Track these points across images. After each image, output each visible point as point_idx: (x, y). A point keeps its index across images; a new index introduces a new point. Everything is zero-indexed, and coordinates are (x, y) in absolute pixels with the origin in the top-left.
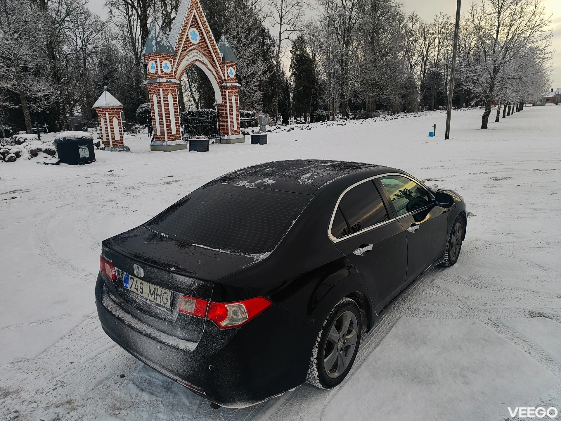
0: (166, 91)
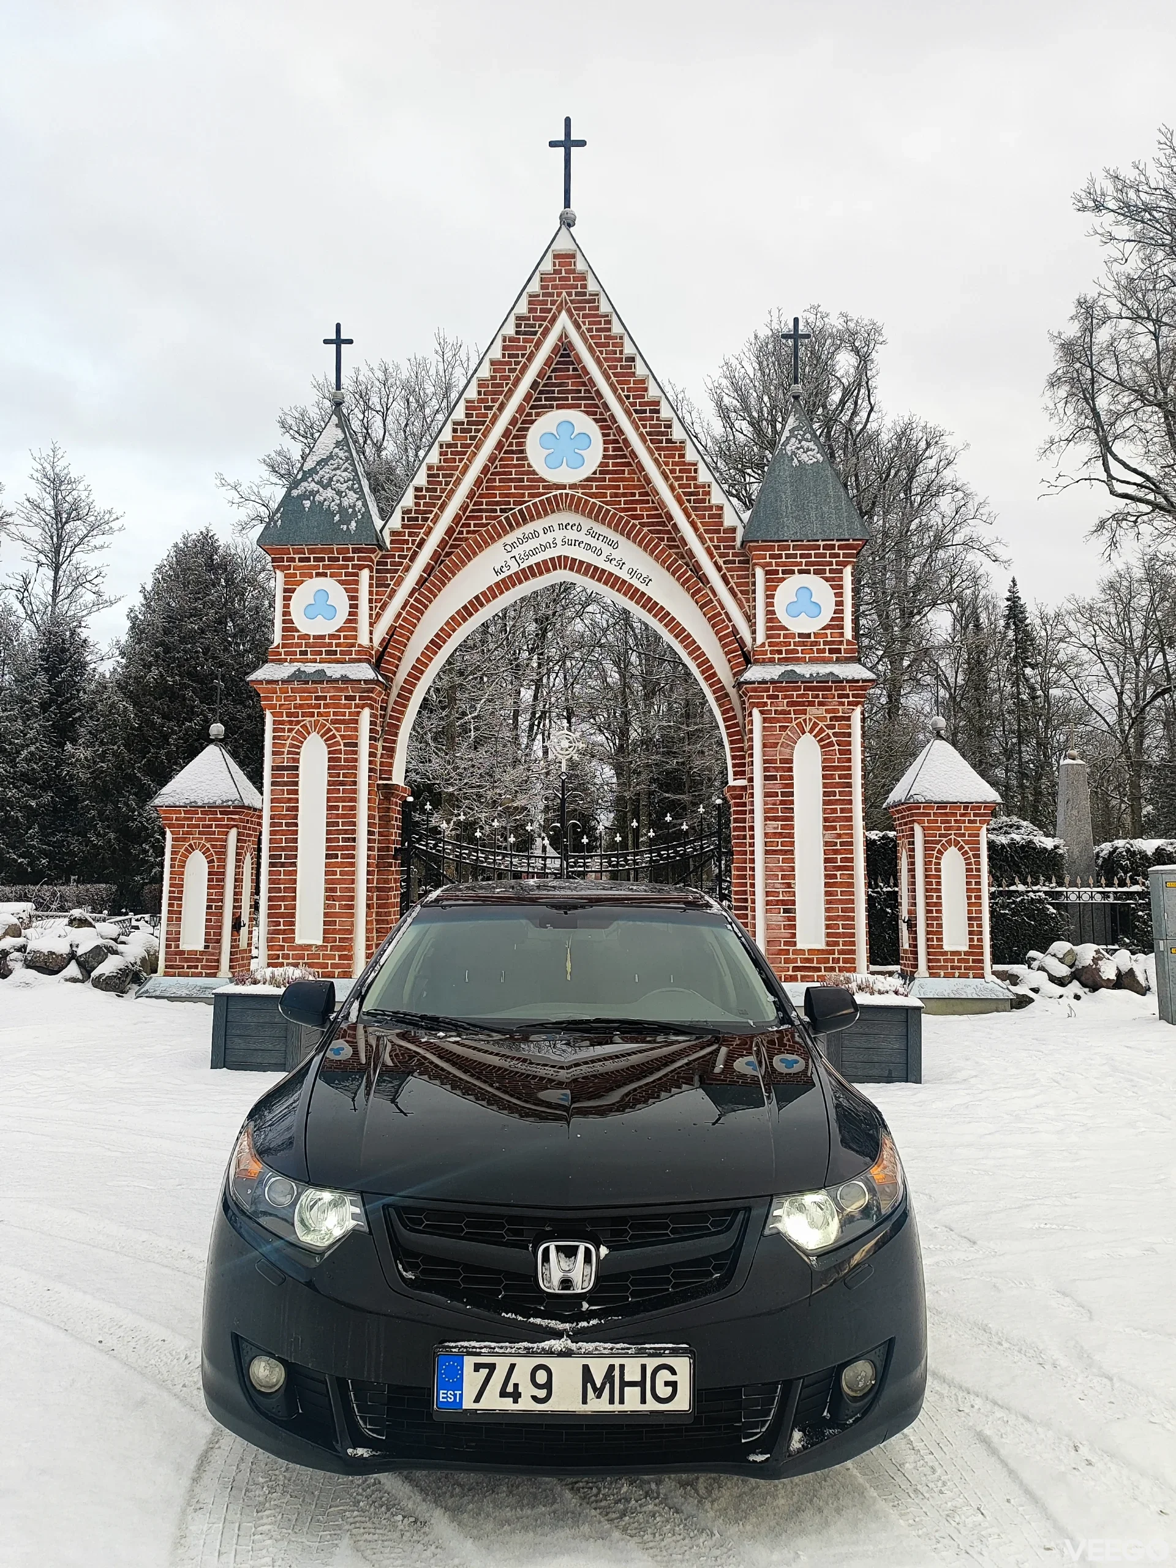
0: (290, 723)
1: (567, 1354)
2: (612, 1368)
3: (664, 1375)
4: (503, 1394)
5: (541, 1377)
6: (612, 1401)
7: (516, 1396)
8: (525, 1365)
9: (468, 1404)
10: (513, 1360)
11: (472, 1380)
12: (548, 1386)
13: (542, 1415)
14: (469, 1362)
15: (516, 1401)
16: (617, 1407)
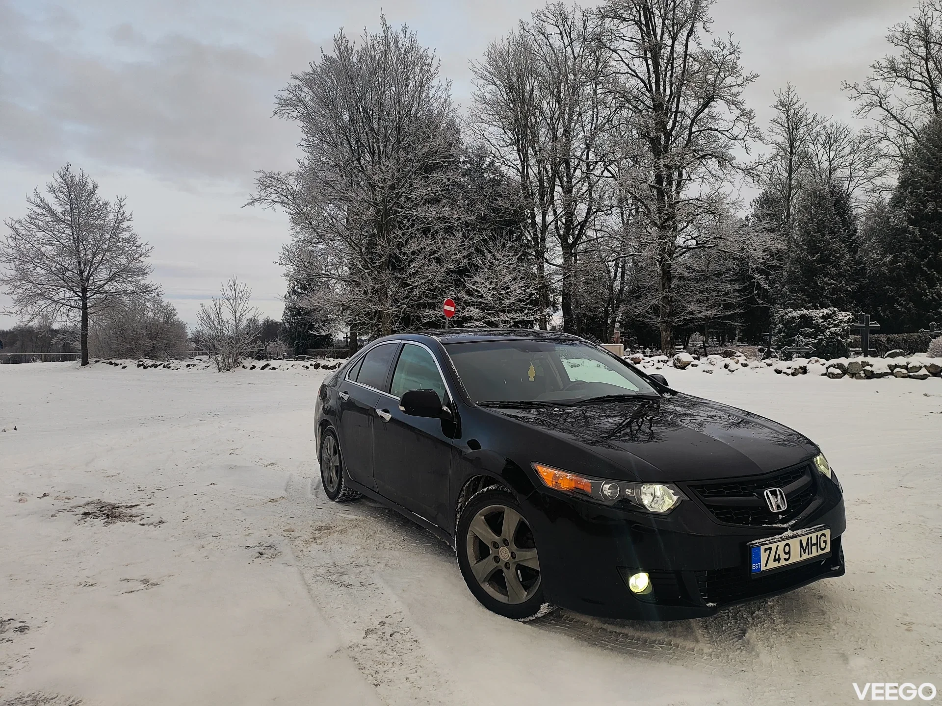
1: (794, 537)
2: (808, 538)
3: (823, 538)
4: (775, 560)
5: (787, 549)
6: (809, 554)
7: (779, 560)
8: (781, 544)
9: (763, 568)
10: (777, 544)
11: (764, 556)
12: (789, 553)
13: (788, 565)
14: (763, 548)
15: (779, 563)
16: (811, 556)
